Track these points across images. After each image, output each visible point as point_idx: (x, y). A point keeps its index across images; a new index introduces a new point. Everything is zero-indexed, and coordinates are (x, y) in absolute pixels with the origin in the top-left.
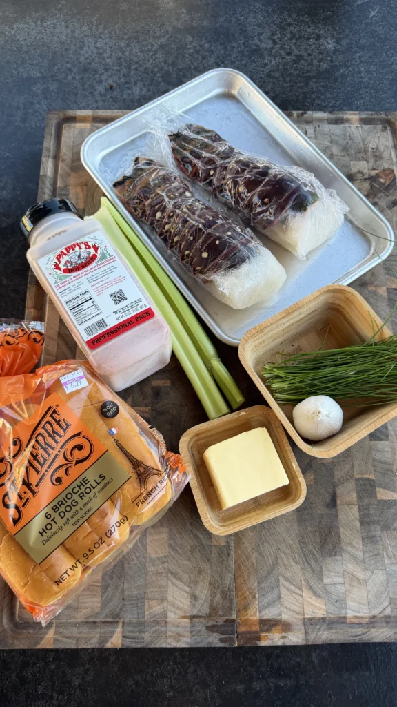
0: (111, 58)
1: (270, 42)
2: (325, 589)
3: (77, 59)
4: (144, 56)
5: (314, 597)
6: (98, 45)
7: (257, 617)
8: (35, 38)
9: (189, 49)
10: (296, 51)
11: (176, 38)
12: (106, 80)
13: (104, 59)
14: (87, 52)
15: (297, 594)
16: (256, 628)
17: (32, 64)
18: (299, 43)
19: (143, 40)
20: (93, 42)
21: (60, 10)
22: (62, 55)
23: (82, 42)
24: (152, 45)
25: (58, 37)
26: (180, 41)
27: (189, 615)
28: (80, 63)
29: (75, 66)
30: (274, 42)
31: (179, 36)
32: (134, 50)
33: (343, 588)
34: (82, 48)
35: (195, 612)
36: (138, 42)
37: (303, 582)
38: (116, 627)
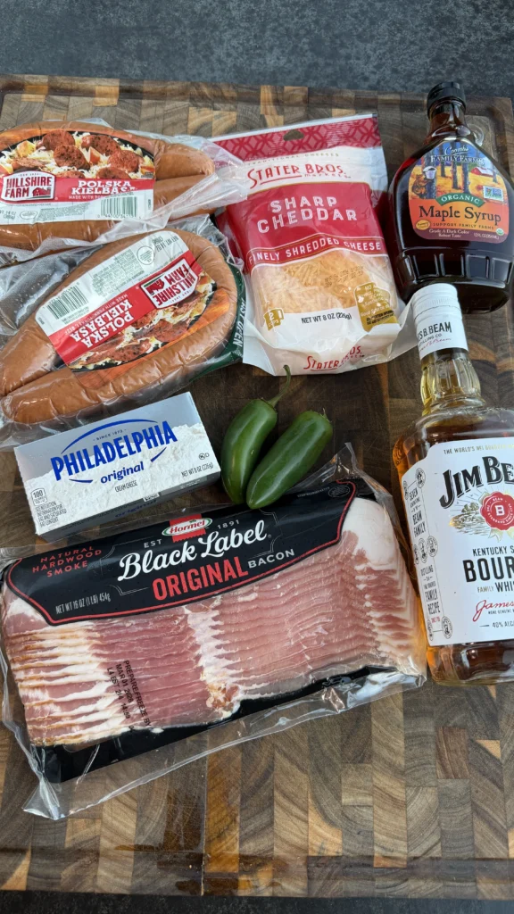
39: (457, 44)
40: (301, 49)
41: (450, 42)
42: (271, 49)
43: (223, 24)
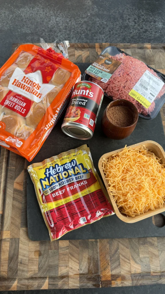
0: (62, 26)
1: (133, 23)
2: (140, 260)
3: (47, 26)
4: (77, 26)
5: (136, 264)
6: (57, 20)
7: (110, 273)
8: (29, 15)
9: (97, 24)
10: (145, 27)
11: (92, 19)
12: (60, 36)
13: (59, 26)
14: (52, 23)
15: (128, 262)
16: (110, 279)
17: (27, 27)
18: (146, 24)
19: (77, 19)
20: (55, 19)
21: (41, 3)
22: (41, 24)
23: (50, 18)
24: (81, 21)
25: (39, 15)
26: (93, 20)
27: (79, 273)
28: (48, 28)
29: (46, 29)
30: (135, 23)
31: (93, 18)
32: (73, 23)
33: (148, 259)
34: (49, 21)
35: (81, 272)
36: (75, 20)
37: (130, 257)
38: (46, 280)
39: (130, 34)
40: (82, 37)
41: (127, 33)
42: (73, 38)
43: (58, 31)
